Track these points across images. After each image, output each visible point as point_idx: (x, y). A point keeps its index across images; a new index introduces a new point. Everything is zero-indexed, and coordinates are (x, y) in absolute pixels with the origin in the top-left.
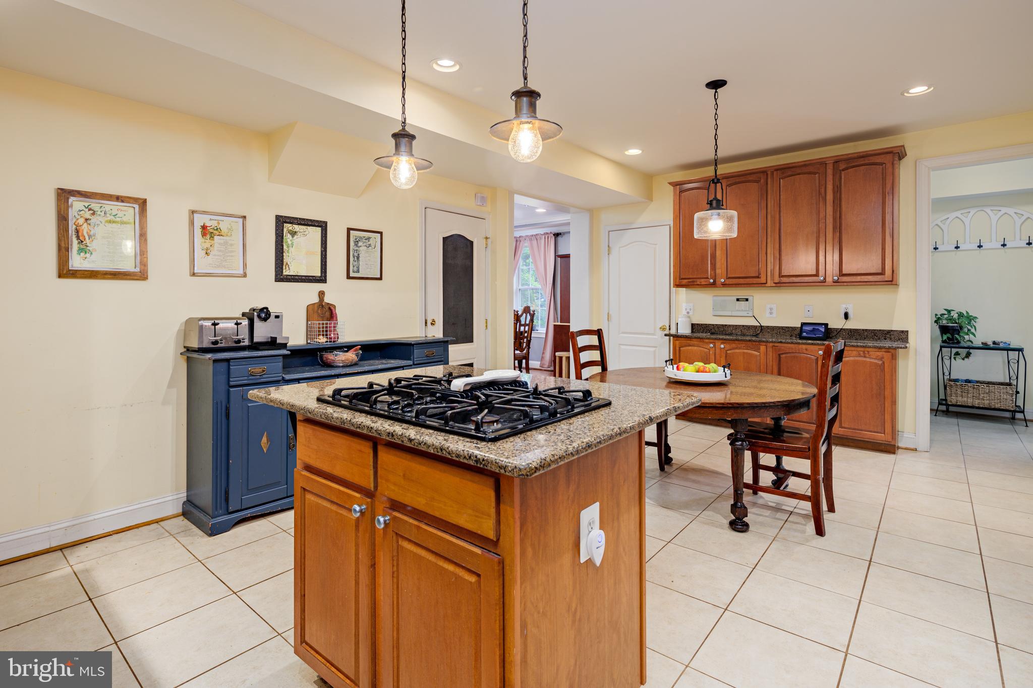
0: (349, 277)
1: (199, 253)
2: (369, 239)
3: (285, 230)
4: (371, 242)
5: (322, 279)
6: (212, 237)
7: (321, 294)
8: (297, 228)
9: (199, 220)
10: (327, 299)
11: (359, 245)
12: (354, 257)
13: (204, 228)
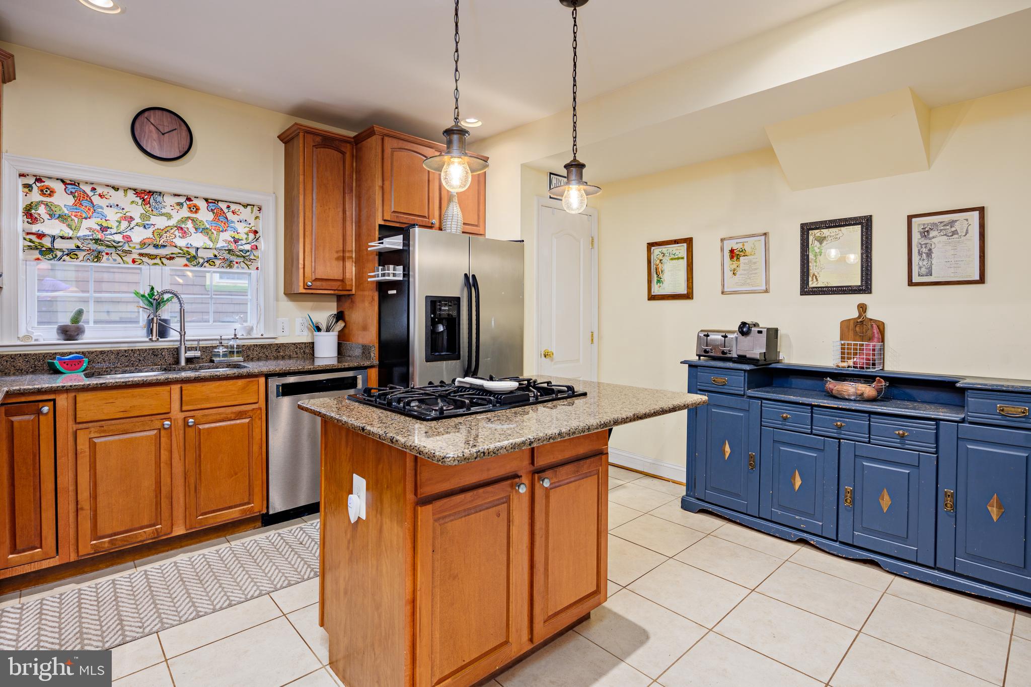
0: (911, 283)
1: (728, 273)
2: (952, 223)
3: (811, 238)
4: (957, 226)
5: (866, 287)
6: (738, 259)
7: (862, 308)
8: (826, 232)
9: (728, 246)
10: (870, 314)
11: (931, 235)
12: (920, 253)
13: (732, 251)
